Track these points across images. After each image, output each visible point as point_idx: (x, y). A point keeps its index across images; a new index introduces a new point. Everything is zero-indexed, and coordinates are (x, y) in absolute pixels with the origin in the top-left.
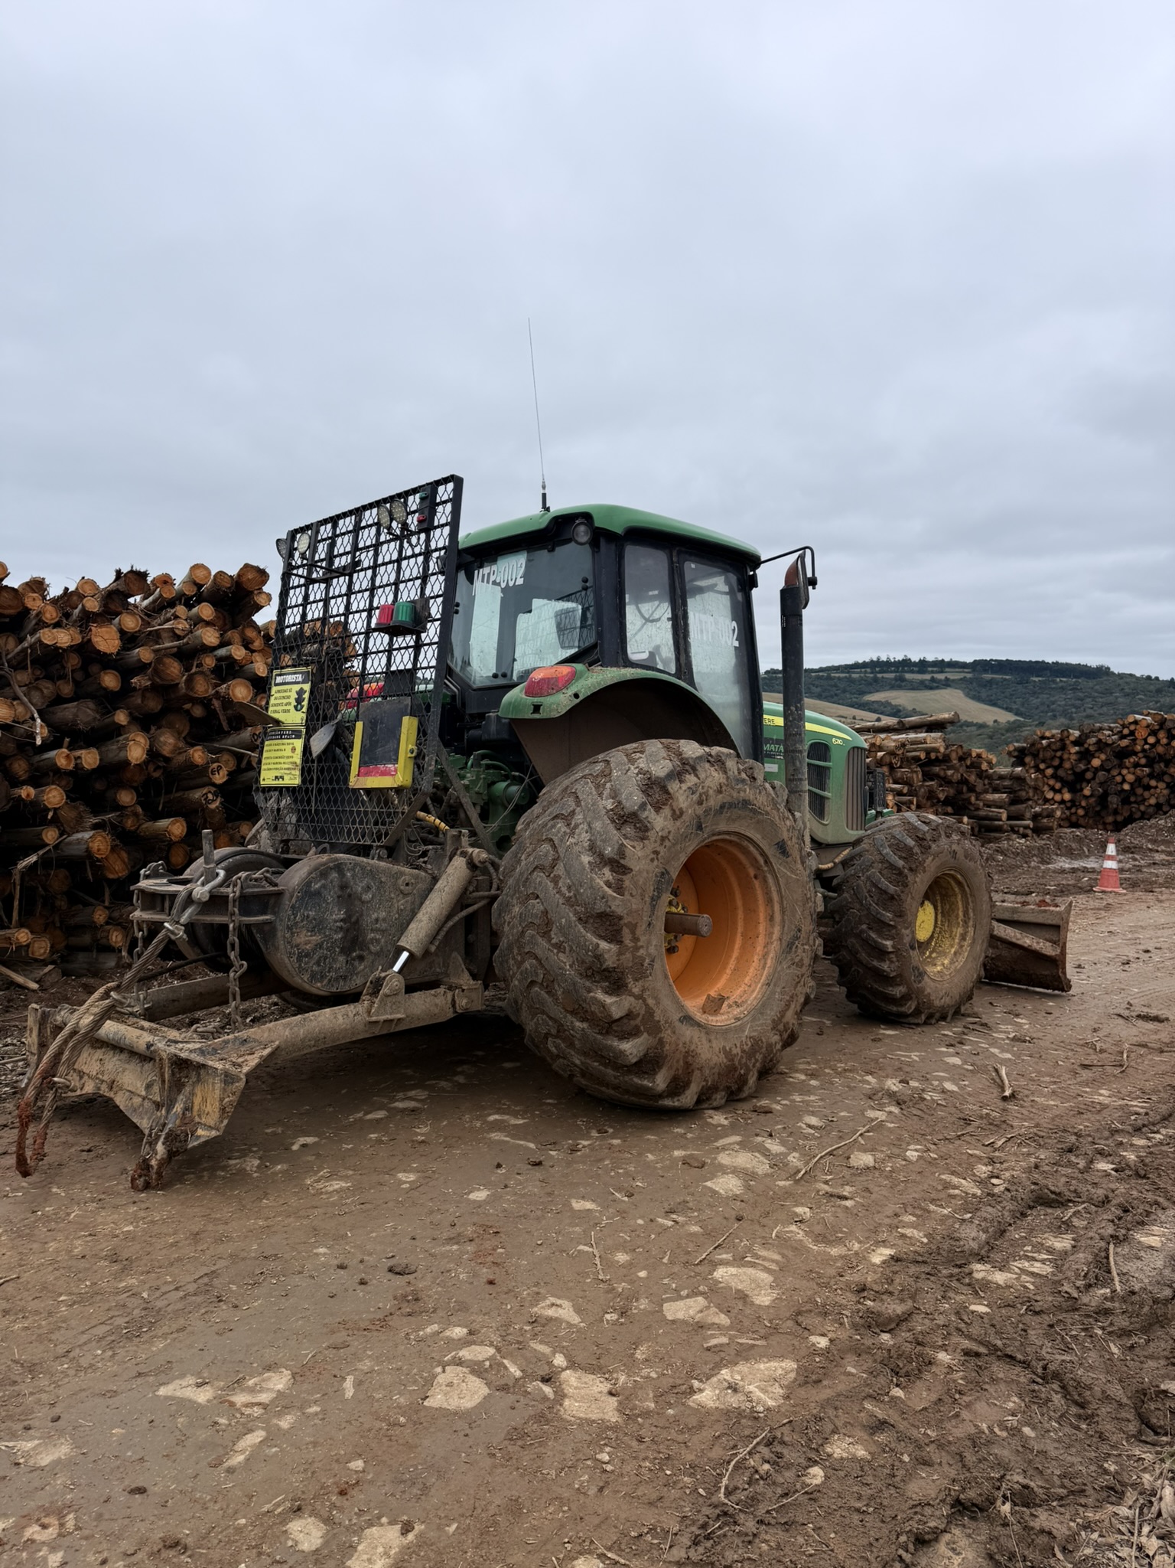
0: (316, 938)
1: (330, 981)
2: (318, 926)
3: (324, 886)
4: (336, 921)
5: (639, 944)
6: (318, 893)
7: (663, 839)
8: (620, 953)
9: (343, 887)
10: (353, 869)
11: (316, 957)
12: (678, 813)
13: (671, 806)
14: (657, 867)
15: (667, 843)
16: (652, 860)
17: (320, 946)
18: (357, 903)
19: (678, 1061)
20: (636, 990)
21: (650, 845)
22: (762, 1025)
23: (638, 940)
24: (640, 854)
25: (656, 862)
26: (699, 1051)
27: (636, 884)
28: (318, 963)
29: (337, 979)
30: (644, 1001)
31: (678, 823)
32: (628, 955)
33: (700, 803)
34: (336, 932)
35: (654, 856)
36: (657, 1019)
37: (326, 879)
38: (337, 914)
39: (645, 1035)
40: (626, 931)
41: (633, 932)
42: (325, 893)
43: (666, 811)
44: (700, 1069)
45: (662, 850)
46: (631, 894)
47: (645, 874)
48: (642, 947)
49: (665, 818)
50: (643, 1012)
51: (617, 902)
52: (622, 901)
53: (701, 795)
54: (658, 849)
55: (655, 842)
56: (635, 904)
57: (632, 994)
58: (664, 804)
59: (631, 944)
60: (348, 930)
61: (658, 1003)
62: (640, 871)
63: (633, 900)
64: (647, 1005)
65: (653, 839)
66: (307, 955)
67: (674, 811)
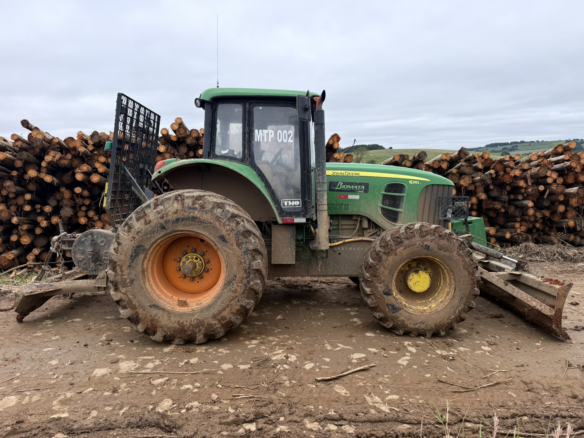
0: (83, 257)
1: (90, 271)
2: (83, 253)
3: (86, 240)
4: (89, 252)
5: (124, 273)
6: (83, 242)
7: (138, 232)
8: (115, 276)
9: (92, 241)
10: (97, 235)
11: (83, 263)
12: (148, 221)
13: (145, 219)
14: (134, 243)
15: (140, 234)
16: (131, 241)
17: (84, 259)
18: (98, 246)
19: (147, 322)
20: (123, 291)
21: (131, 235)
22: (206, 315)
23: (123, 272)
24: (126, 238)
25: (133, 242)
26: (160, 320)
27: (123, 250)
28: (84, 264)
29: (92, 271)
30: (127, 296)
31: (147, 226)
32: (119, 277)
33: (162, 218)
34: (89, 255)
35: (133, 239)
36: (134, 303)
37: (87, 237)
38: (89, 249)
39: (129, 309)
40: (118, 268)
41: (121, 269)
42: (86, 242)
43: (142, 221)
44: (162, 327)
45: (137, 237)
46: (121, 254)
47: (127, 246)
48: (125, 275)
49: (141, 224)
50: (127, 300)
51: (114, 256)
52: (117, 256)
53: (163, 214)
54: (135, 236)
55: (134, 233)
56: (122, 257)
57: (122, 293)
58: (142, 218)
59: (120, 273)
60: (93, 255)
61: (135, 297)
62: (125, 245)
63: (121, 256)
64: (128, 298)
65: (133, 232)
66: (80, 262)
67: (146, 221)
